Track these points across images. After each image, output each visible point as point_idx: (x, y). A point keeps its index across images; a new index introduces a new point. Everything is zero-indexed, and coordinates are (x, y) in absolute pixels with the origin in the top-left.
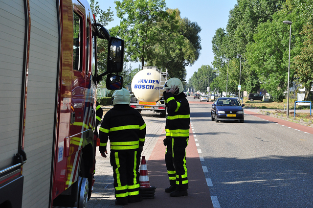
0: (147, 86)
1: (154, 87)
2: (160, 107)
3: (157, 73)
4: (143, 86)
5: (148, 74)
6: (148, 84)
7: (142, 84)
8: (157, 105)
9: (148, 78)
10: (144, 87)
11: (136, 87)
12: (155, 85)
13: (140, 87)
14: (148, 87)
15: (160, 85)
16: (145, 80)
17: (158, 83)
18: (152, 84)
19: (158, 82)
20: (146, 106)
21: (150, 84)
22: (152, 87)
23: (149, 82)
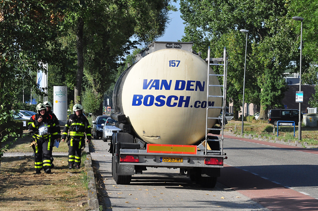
0: (170, 98)
1: (192, 102)
2: (207, 159)
3: (197, 60)
4: (158, 98)
5: (172, 63)
6: (172, 92)
7: (155, 93)
8: (201, 154)
9: (173, 75)
10: (162, 103)
11: (137, 101)
12: (194, 95)
13: (149, 101)
14: (173, 101)
15: (207, 95)
16: (164, 82)
17: (202, 89)
18: (184, 93)
19: (200, 86)
20: (167, 157)
21: (179, 93)
22: (184, 102)
23: (177, 88)
